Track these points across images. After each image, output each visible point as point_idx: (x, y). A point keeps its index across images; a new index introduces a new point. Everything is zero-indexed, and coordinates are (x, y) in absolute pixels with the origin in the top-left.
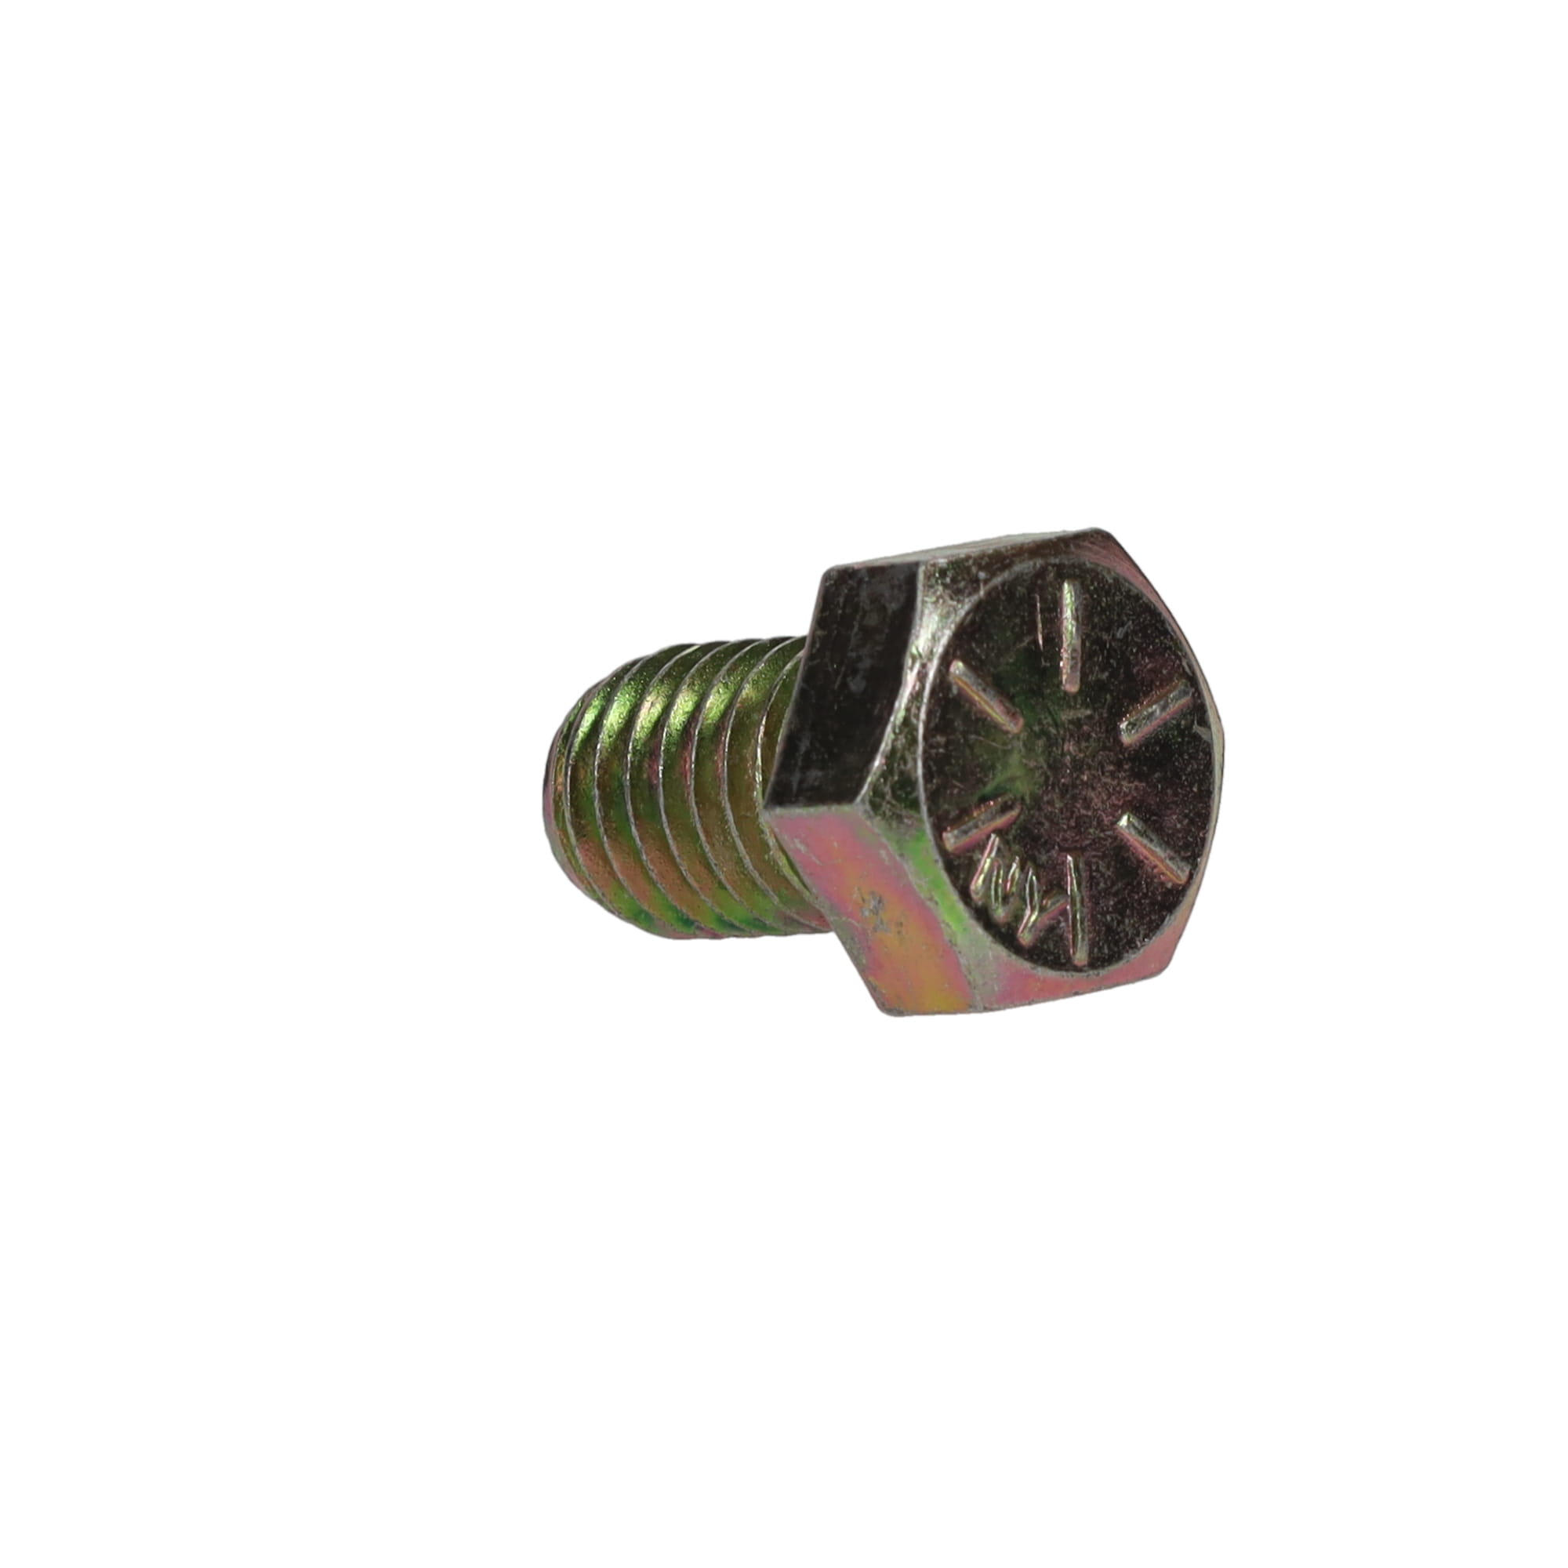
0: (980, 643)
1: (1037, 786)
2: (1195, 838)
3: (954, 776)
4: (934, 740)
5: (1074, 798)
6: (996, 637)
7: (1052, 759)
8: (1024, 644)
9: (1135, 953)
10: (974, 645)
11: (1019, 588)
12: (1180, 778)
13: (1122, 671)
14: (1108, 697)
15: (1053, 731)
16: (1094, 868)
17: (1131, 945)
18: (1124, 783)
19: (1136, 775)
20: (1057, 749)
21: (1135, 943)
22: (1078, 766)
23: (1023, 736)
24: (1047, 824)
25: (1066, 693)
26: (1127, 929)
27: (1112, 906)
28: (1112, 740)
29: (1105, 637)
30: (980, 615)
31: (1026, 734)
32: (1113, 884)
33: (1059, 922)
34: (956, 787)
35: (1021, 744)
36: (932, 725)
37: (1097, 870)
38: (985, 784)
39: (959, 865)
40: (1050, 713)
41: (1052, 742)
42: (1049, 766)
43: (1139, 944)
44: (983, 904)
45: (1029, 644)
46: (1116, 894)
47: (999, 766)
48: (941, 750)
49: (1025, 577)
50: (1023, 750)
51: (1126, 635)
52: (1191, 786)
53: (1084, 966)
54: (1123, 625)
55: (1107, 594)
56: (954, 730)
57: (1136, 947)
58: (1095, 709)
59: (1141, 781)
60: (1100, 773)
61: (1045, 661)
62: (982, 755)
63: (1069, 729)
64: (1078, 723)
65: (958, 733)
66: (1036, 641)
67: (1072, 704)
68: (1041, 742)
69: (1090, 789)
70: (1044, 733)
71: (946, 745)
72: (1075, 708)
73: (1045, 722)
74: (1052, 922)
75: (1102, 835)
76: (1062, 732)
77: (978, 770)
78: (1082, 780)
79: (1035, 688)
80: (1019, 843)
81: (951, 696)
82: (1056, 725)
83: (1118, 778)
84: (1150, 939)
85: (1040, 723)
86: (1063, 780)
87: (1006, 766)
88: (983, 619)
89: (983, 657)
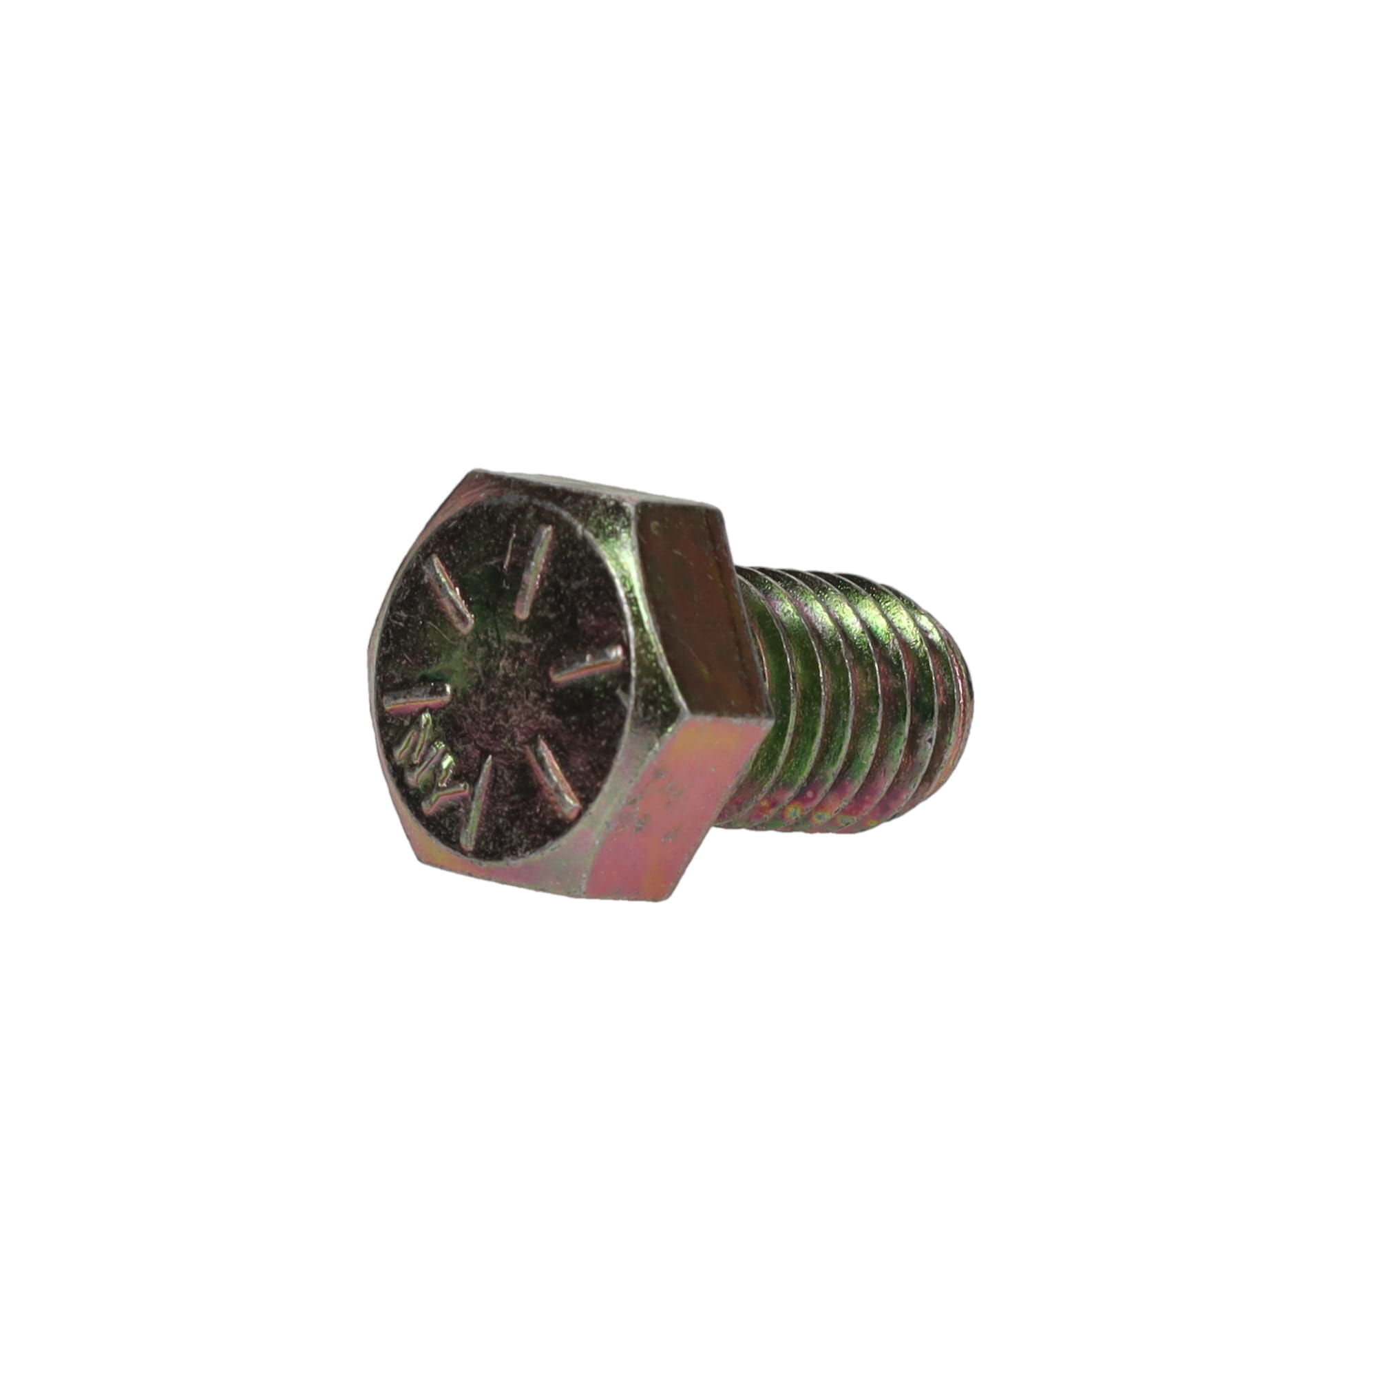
0: (457, 547)
1: (469, 686)
2: (593, 784)
3: (406, 650)
4: (398, 613)
5: (497, 707)
6: (470, 548)
7: (488, 667)
8: (492, 563)
9: (514, 859)
10: (451, 548)
11: (501, 514)
12: (592, 728)
13: (568, 617)
14: (550, 635)
15: (496, 645)
16: (500, 773)
17: (513, 852)
18: (543, 713)
19: (554, 710)
20: (495, 661)
21: (516, 851)
22: (507, 682)
23: (469, 638)
24: (469, 720)
25: (515, 617)
26: (513, 837)
27: (506, 812)
28: (542, 672)
29: (562, 583)
30: (463, 524)
31: (472, 638)
32: (513, 794)
33: (459, 806)
34: (404, 658)
35: (466, 644)
36: (399, 600)
37: (501, 777)
38: (429, 666)
39: (390, 724)
40: (497, 630)
41: (491, 654)
42: (484, 672)
43: (520, 854)
44: (401, 764)
45: (496, 564)
46: (512, 803)
47: (444, 657)
48: (401, 624)
49: (508, 507)
50: (466, 650)
51: (581, 589)
52: (601, 739)
53: (469, 852)
54: (579, 578)
55: (574, 548)
56: (417, 612)
57: (516, 855)
58: (535, 641)
59: (558, 717)
60: (525, 696)
61: (507, 584)
62: (432, 641)
63: (509, 649)
64: (517, 646)
65: (418, 615)
66: (502, 564)
67: (518, 629)
68: (481, 651)
69: (512, 706)
70: (486, 643)
71: (406, 622)
72: (518, 632)
73: (490, 634)
74: (454, 804)
75: (512, 749)
76: (502, 648)
77: (426, 652)
78: (508, 695)
79: (491, 603)
80: (443, 727)
81: (422, 583)
82: (499, 641)
83: (539, 706)
84: (531, 853)
85: (486, 633)
86: (493, 689)
87: (449, 657)
88: (464, 528)
89: (457, 561)
